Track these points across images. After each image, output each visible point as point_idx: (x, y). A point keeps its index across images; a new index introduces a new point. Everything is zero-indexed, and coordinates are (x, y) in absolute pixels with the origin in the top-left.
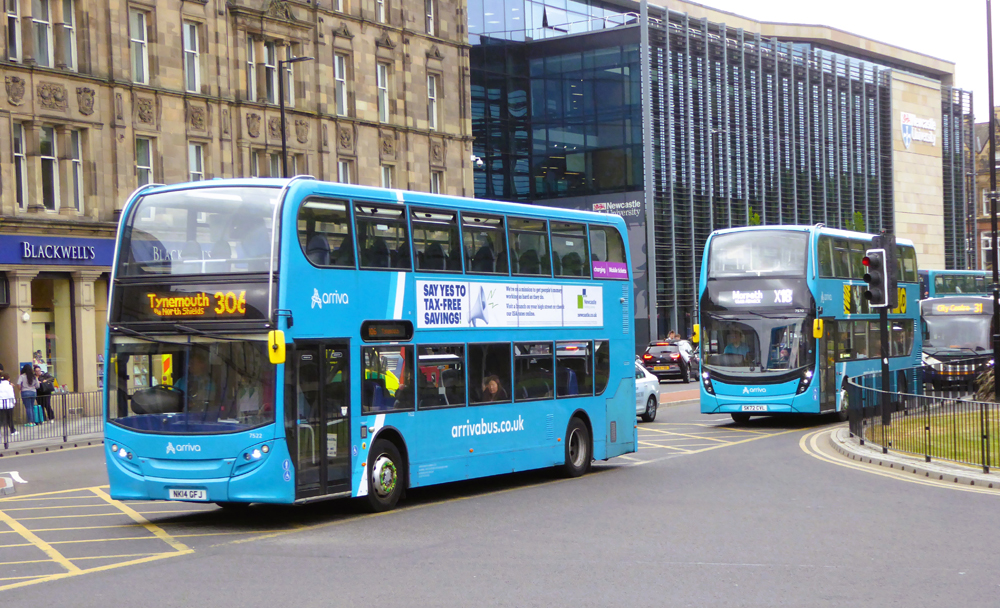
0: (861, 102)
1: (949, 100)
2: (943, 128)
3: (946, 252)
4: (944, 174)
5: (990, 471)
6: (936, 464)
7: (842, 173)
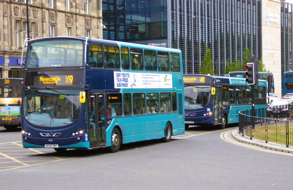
0: (250, 7)
1: (284, 7)
2: (281, 17)
3: (282, 64)
4: (281, 34)
5: (289, 147)
6: (269, 144)
7: (243, 34)
